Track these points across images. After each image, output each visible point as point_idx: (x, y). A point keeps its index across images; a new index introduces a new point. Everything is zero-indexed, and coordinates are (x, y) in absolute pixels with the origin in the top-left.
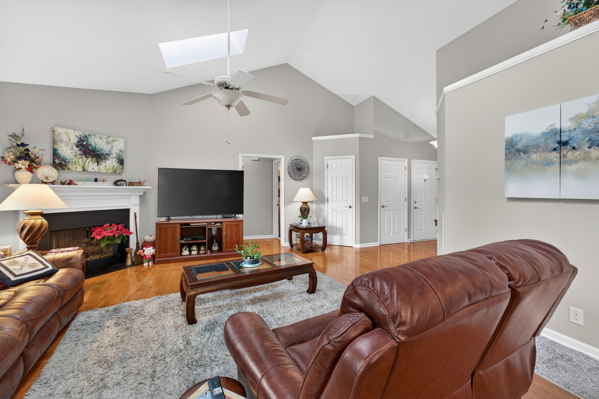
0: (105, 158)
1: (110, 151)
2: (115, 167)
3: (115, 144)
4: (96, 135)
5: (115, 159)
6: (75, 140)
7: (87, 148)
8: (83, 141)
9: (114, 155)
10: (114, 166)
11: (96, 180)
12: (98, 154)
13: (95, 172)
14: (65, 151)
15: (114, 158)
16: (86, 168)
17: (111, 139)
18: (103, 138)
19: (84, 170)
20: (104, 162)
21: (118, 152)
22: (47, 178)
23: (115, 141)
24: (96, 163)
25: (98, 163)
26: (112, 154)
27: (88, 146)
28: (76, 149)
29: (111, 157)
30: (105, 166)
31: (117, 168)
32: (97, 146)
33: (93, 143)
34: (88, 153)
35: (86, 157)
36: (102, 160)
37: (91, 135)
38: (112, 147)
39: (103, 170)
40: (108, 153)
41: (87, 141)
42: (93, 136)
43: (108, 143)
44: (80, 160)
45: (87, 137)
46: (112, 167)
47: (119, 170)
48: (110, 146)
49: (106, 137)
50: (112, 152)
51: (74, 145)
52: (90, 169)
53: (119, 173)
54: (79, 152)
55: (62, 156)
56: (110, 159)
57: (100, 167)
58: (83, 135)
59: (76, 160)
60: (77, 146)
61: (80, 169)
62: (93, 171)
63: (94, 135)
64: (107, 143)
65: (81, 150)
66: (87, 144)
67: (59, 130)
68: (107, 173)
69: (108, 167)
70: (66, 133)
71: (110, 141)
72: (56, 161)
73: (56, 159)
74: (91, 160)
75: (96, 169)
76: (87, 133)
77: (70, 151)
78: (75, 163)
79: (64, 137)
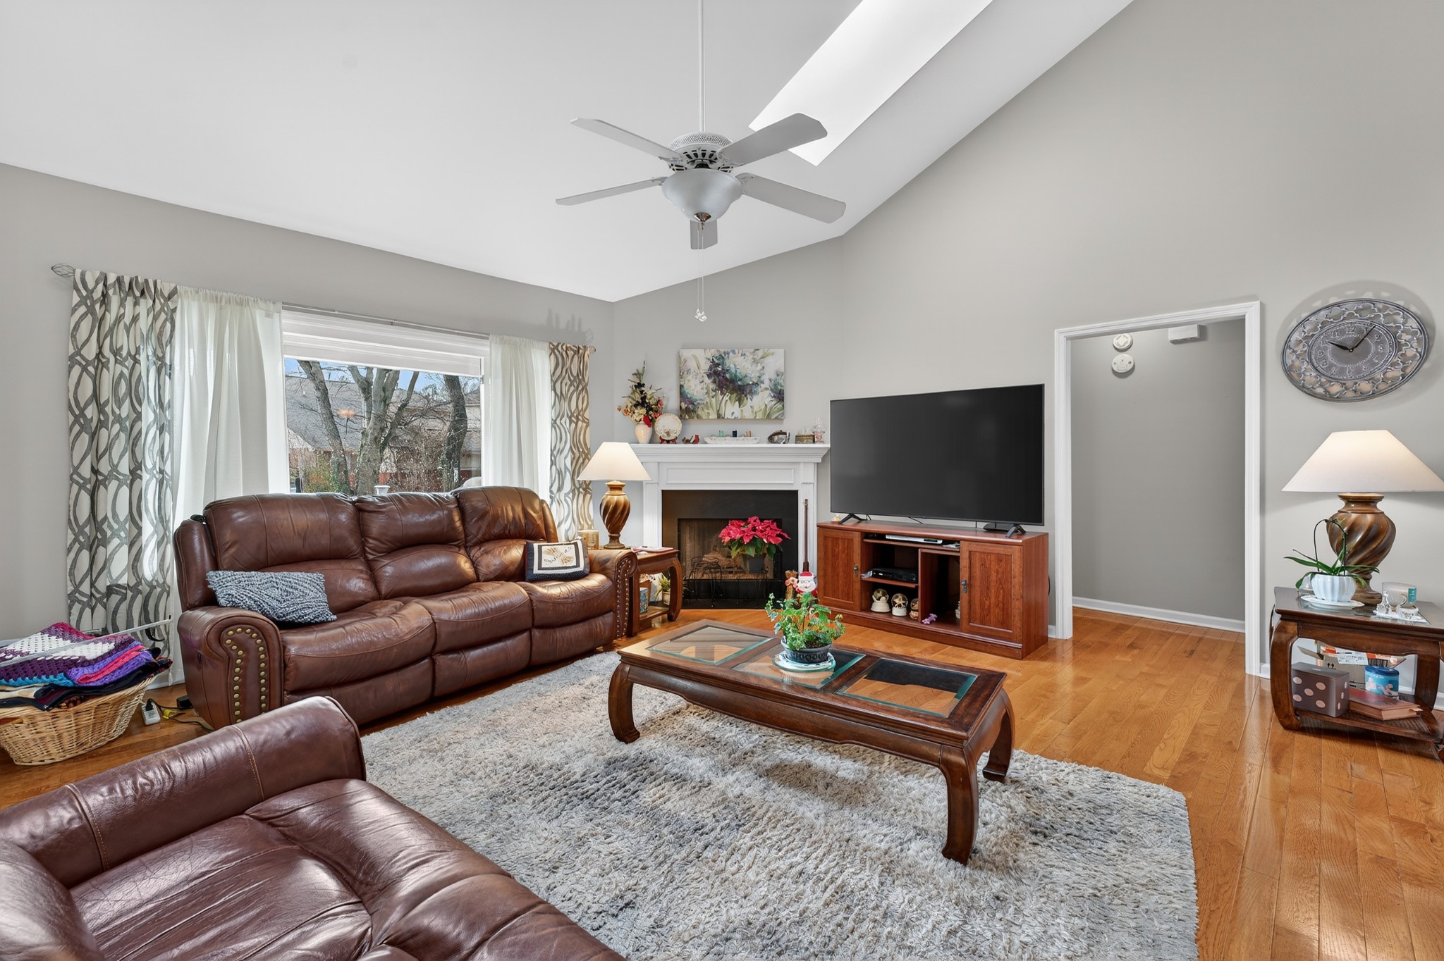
0: (751, 393)
1: (759, 377)
2: (768, 407)
3: (769, 360)
4: (736, 351)
5: (769, 392)
6: (705, 366)
7: (723, 377)
8: (718, 365)
9: (767, 384)
10: (766, 405)
11: (735, 434)
12: (739, 386)
13: (735, 419)
14: (693, 387)
15: (766, 389)
16: (722, 412)
17: (760, 353)
18: (747, 354)
19: (719, 416)
20: (749, 400)
21: (773, 377)
22: (668, 433)
23: (767, 356)
24: (737, 402)
25: (740, 401)
26: (763, 382)
27: (724, 373)
28: (708, 381)
29: (761, 388)
30: (752, 407)
31: (771, 409)
32: (738, 371)
33: (732, 366)
34: (725, 385)
35: (722, 393)
36: (746, 396)
37: (728, 354)
38: (763, 368)
39: (748, 414)
40: (756, 381)
41: (723, 364)
42: (731, 354)
43: (755, 361)
44: (714, 400)
45: (723, 358)
46: (763, 407)
47: (776, 412)
48: (759, 367)
49: (752, 350)
50: (762, 378)
51: (706, 377)
52: (728, 415)
53: (777, 418)
54: (712, 386)
55: (689, 396)
56: (760, 394)
57: (743, 409)
58: (717, 355)
59: (708, 400)
60: (709, 376)
61: (713, 416)
62: (732, 417)
63: (734, 352)
64: (753, 363)
65: (714, 382)
66: (723, 369)
67: (686, 354)
68: (755, 419)
69: (756, 409)
70: (695, 357)
71: (760, 356)
72: (684, 406)
73: (683, 403)
74: (730, 398)
75: (738, 414)
76: (722, 350)
77: (699, 387)
78: (707, 406)
79: (692, 365)
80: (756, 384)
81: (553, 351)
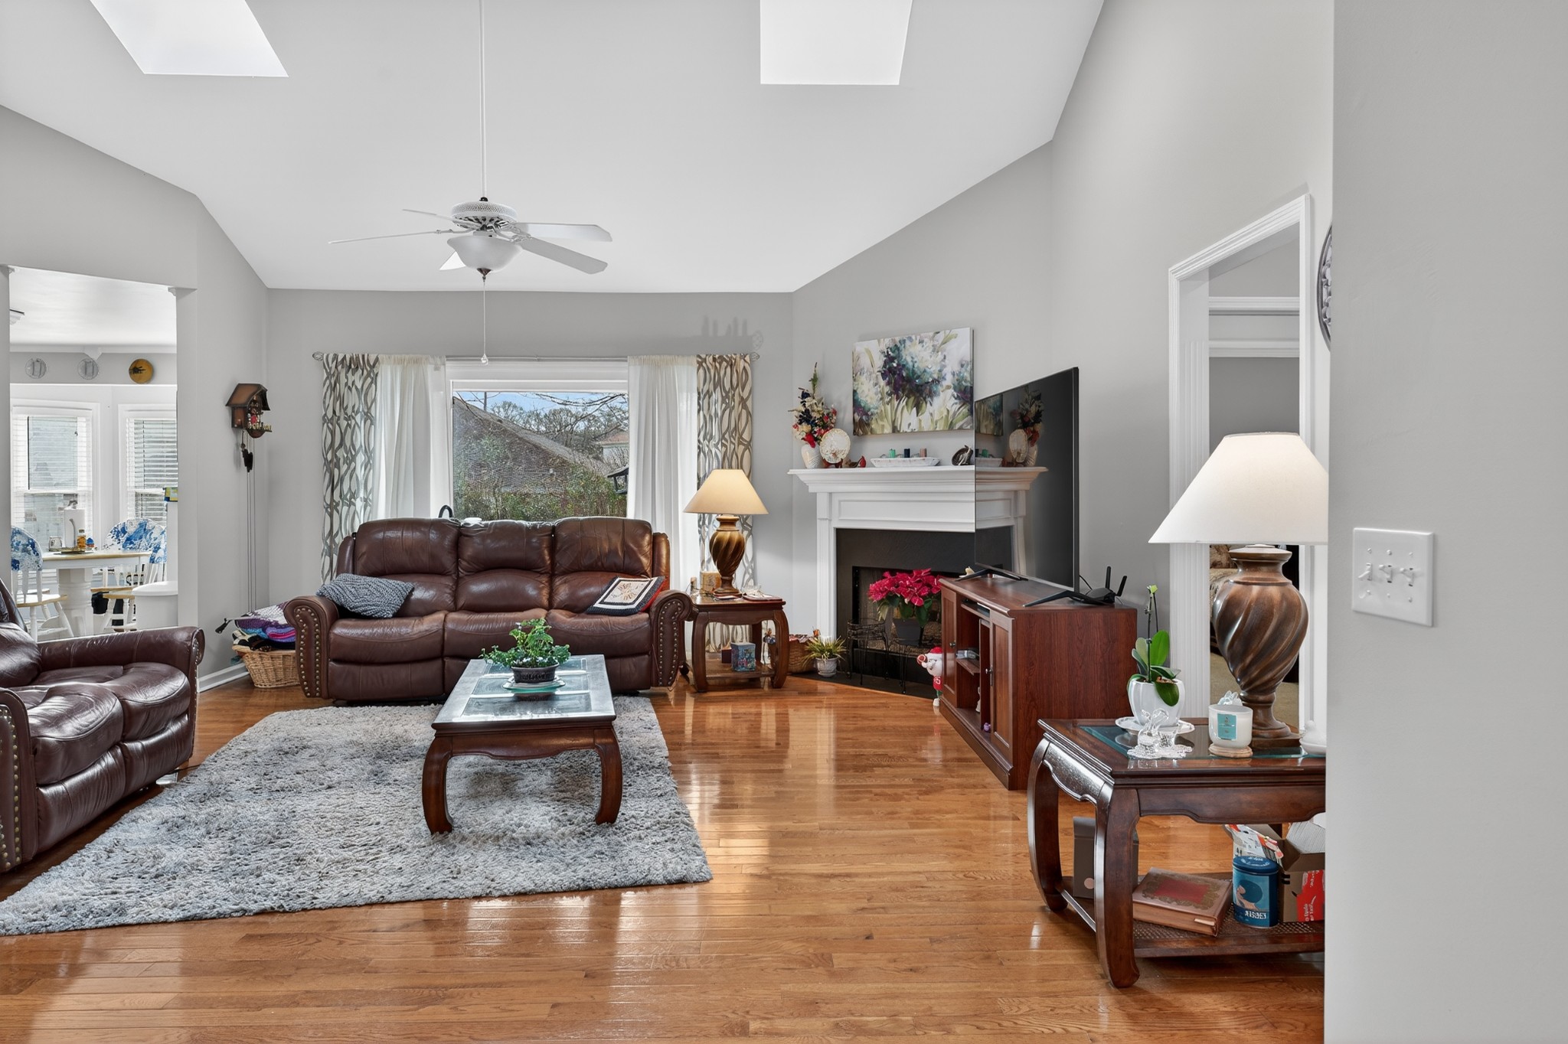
0: (932, 394)
1: (940, 371)
2: (951, 413)
3: (952, 346)
4: (913, 337)
5: (951, 391)
6: (879, 361)
7: (899, 374)
8: (893, 359)
9: (949, 380)
10: (948, 411)
11: (907, 453)
12: (917, 386)
13: (913, 432)
14: (866, 392)
15: (948, 387)
16: (898, 424)
17: (941, 337)
18: (926, 340)
19: (895, 430)
20: (928, 404)
21: (957, 368)
22: (834, 455)
23: (950, 338)
24: (915, 409)
25: (918, 406)
26: (944, 379)
27: (900, 370)
28: (882, 383)
29: (942, 386)
30: (931, 414)
31: (955, 414)
32: (916, 365)
33: (909, 359)
34: (901, 386)
35: (898, 398)
36: (925, 399)
37: (904, 341)
38: (945, 358)
39: (927, 425)
40: (936, 376)
41: (899, 357)
42: (908, 343)
43: (935, 350)
44: (889, 408)
45: (898, 349)
46: (945, 413)
47: (960, 421)
48: (940, 356)
49: (931, 334)
50: (944, 372)
51: (880, 377)
52: (904, 428)
53: (961, 428)
54: (887, 389)
55: (863, 405)
56: (942, 395)
57: (920, 417)
58: (892, 345)
59: (883, 408)
60: (884, 375)
61: (888, 430)
62: (909, 431)
63: (910, 339)
64: (933, 351)
65: (889, 383)
66: (898, 365)
67: (860, 347)
68: (935, 431)
69: (936, 417)
70: (868, 352)
71: (940, 342)
72: (857, 418)
73: (856, 415)
74: (907, 404)
75: (915, 426)
76: (897, 339)
77: (874, 390)
78: (882, 416)
79: (865, 362)
80: (937, 381)
81: (700, 364)
